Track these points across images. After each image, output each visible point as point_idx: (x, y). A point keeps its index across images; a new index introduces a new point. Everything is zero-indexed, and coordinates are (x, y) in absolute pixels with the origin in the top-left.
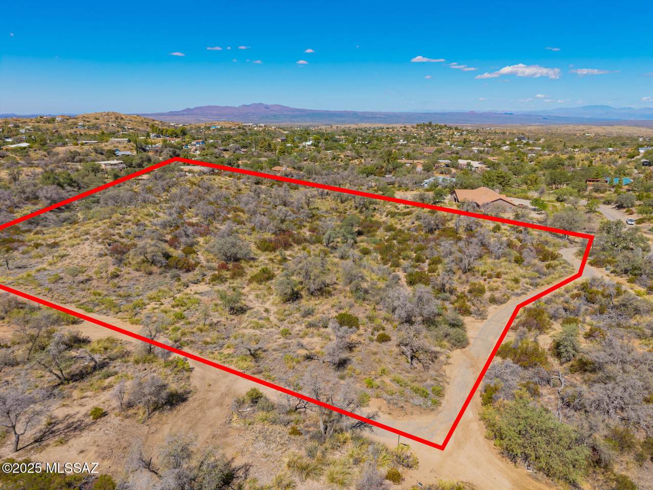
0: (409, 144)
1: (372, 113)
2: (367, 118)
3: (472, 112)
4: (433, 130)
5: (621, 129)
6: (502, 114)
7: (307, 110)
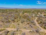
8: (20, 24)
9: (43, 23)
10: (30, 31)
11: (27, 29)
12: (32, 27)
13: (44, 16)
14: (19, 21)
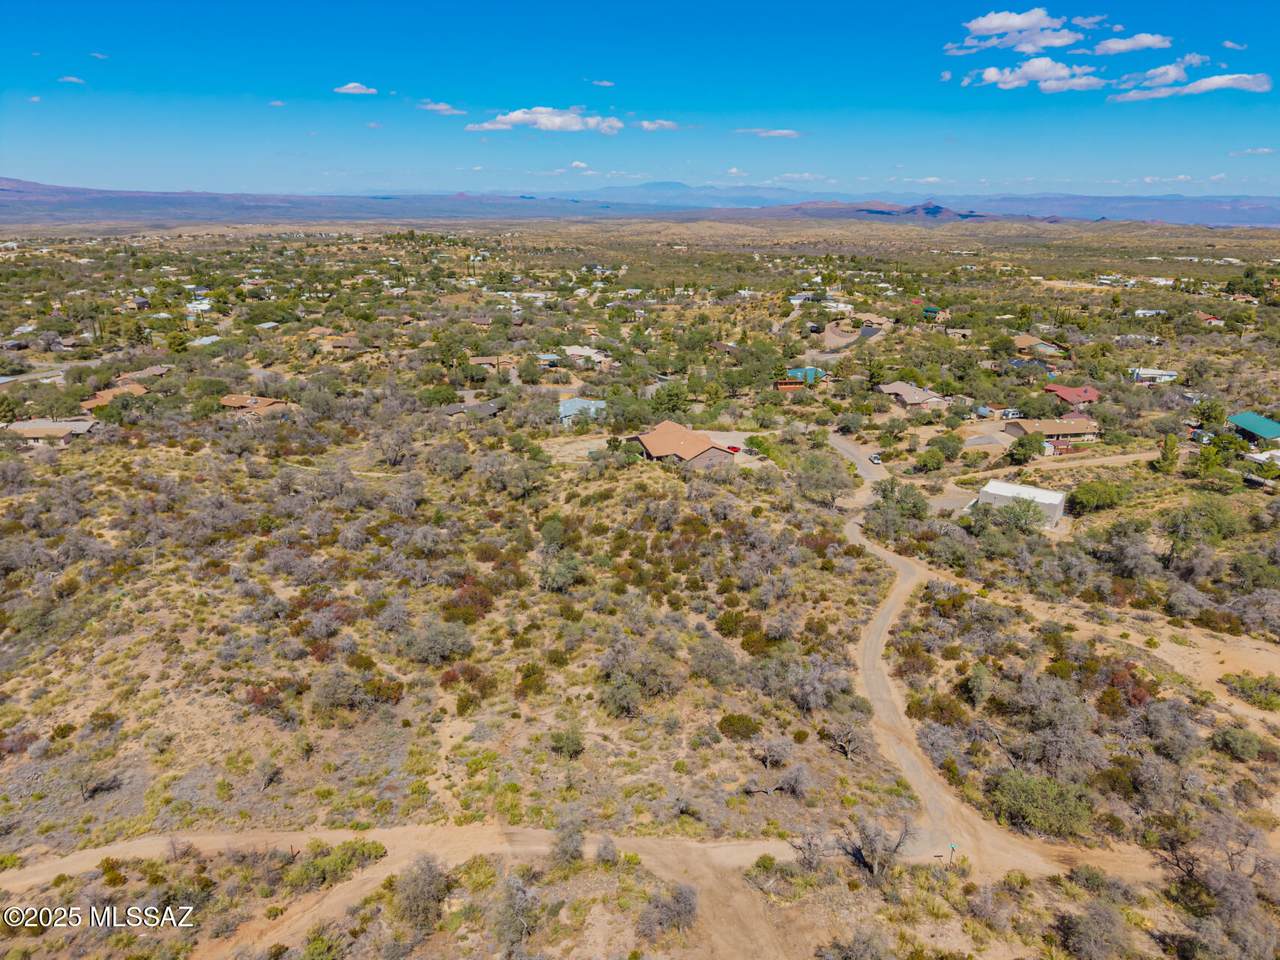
0: (409, 293)
1: (255, 198)
2: (248, 208)
3: (461, 195)
4: (423, 247)
5: (710, 227)
6: (514, 198)
7: (90, 191)
8: (587, 743)
9: (998, 707)
10: (765, 865)
11: (718, 833)
12: (792, 790)
13: (1074, 507)
14: (558, 660)
